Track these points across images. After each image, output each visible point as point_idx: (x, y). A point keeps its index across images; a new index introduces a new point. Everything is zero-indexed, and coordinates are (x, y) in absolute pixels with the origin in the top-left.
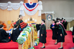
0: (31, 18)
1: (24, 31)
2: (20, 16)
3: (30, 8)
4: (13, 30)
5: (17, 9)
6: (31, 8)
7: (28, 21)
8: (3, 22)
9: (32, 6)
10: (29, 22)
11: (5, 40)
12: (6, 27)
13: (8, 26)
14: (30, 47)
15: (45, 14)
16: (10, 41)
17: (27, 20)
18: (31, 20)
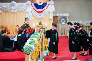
0: (40, 21)
2: (26, 19)
3: (38, 9)
4: (18, 37)
5: (23, 10)
6: (41, 9)
7: (36, 25)
8: (6, 26)
9: (41, 6)
10: (38, 27)
11: (8, 49)
12: (10, 33)
13: (11, 32)
14: (39, 58)
15: (57, 16)
16: (14, 50)
17: (36, 24)
18: (40, 24)
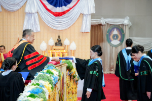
0: (59, 37)
1: (38, 80)
2: (25, 33)
7: (48, 46)
15: (100, 25)
17: (47, 43)
18: (59, 43)
